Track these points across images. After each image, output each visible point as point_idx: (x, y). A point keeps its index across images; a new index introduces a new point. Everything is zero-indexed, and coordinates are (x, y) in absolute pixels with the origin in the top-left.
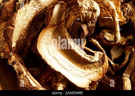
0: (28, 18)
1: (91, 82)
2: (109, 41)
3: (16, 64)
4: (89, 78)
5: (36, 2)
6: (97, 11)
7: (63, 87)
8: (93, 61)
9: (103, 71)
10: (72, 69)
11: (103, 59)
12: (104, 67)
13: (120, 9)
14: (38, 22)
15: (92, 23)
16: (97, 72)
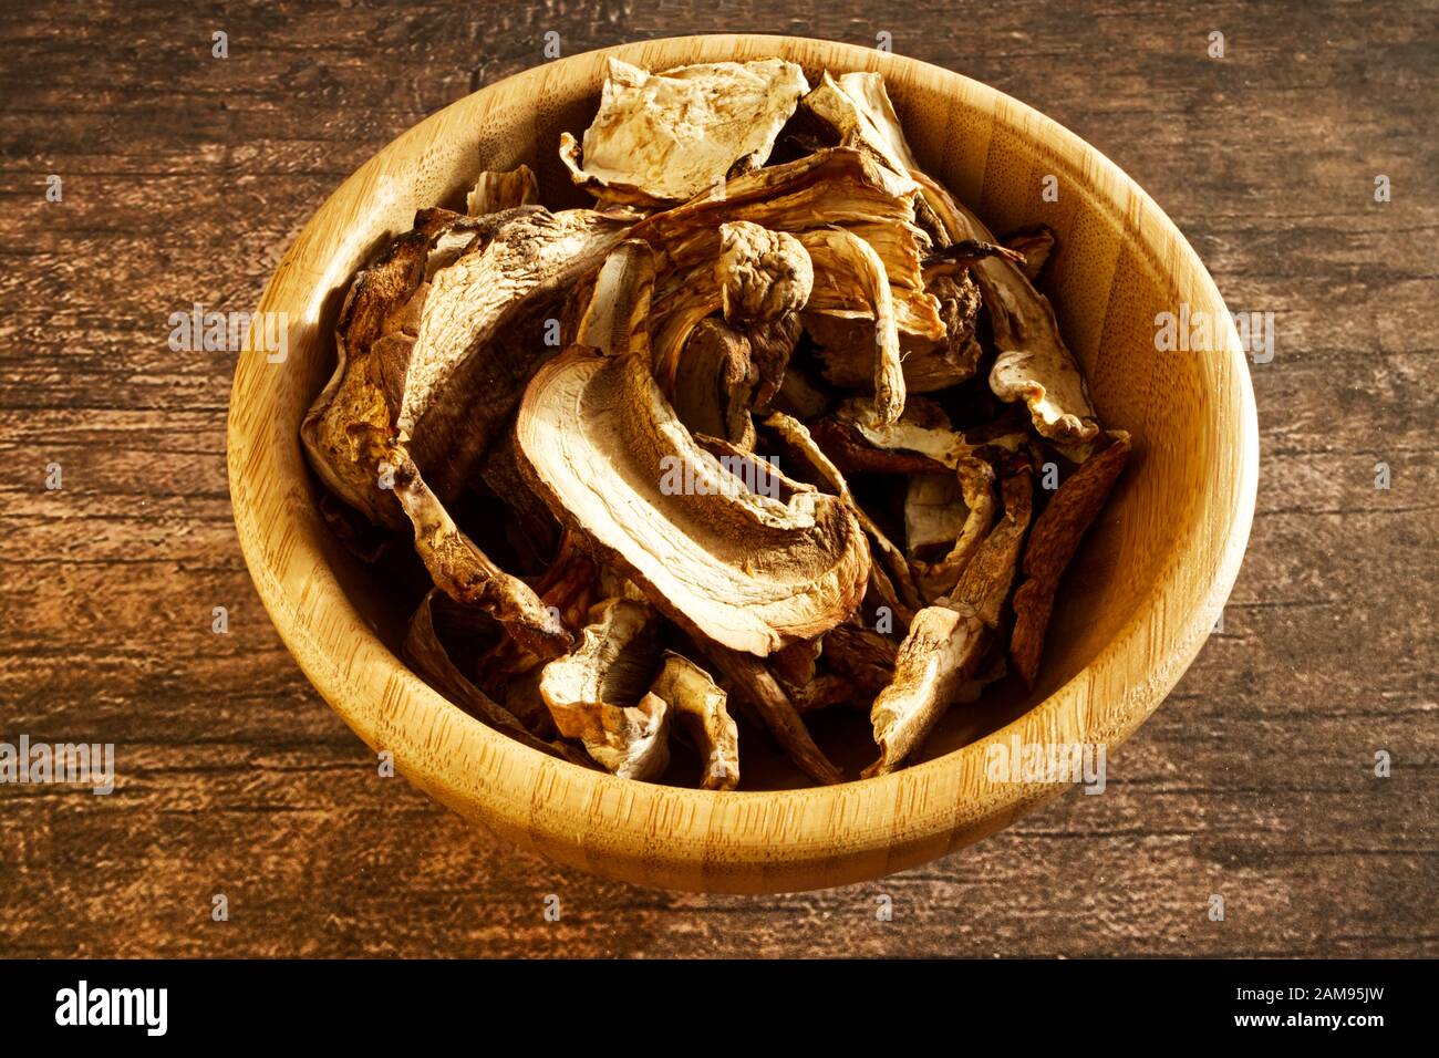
0: (475, 322)
1: (778, 644)
2: (879, 449)
3: (412, 487)
4: (770, 619)
5: (514, 251)
6: (797, 276)
7: (634, 626)
8: (785, 525)
9: (844, 593)
10: (678, 555)
11: (839, 532)
12: (846, 571)
13: (922, 285)
14: (519, 350)
15: (775, 336)
16: (809, 592)
